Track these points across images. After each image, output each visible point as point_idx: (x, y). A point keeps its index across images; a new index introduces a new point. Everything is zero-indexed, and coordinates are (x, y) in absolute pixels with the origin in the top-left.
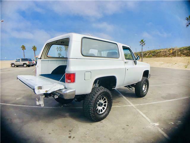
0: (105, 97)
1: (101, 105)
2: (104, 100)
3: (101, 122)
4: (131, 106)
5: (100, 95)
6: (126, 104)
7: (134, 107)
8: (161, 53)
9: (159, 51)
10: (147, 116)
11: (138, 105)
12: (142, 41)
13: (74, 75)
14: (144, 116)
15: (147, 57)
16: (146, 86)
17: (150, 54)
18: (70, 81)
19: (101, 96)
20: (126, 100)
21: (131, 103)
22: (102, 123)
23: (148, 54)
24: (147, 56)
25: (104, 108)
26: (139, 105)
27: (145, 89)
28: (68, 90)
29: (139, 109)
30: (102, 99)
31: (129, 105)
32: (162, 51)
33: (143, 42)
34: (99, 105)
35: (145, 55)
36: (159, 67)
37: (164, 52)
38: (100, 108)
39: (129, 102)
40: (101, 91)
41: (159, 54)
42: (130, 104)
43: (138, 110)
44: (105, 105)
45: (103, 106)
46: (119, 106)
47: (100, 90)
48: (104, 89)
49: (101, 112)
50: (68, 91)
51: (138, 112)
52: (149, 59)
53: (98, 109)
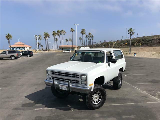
8: (153, 41)
9: (151, 39)
15: (136, 46)
17: (139, 42)
24: (136, 44)
32: (156, 38)
33: (132, 31)
35: (133, 43)
36: (150, 57)
37: (157, 40)
41: (151, 42)
52: (138, 48)
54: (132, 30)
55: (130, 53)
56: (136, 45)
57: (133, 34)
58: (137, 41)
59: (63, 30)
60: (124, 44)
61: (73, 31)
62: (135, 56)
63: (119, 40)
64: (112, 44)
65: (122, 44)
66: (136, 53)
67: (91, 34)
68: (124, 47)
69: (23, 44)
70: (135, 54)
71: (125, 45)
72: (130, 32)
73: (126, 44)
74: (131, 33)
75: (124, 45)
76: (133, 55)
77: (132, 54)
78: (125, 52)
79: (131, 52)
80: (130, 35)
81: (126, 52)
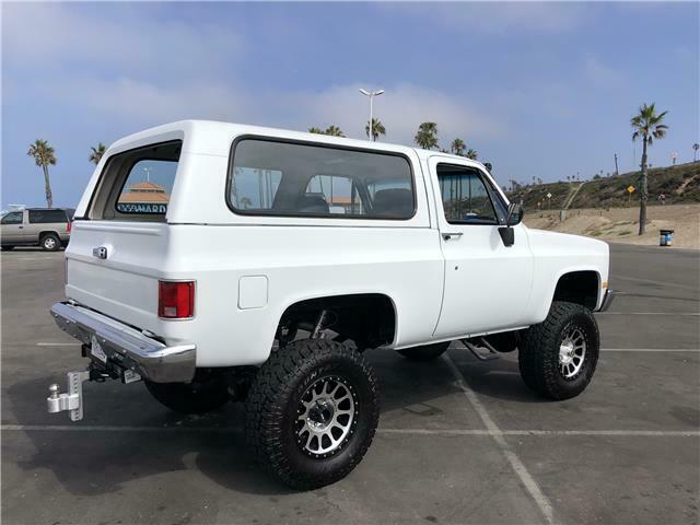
0: (340, 385)
1: (321, 415)
2: (337, 397)
3: (319, 495)
4: (485, 433)
5: (312, 371)
6: (464, 425)
7: (500, 441)
10: (545, 491)
11: (520, 432)
12: (646, 113)
13: (189, 287)
14: (532, 486)
16: (584, 346)
18: (174, 310)
19: (318, 376)
20: (473, 407)
21: (490, 423)
22: (321, 498)
23: (688, 181)
25: (341, 432)
26: (527, 433)
27: (576, 361)
28: (168, 346)
29: (518, 450)
30: (328, 392)
31: (478, 428)
33: (654, 120)
34: (315, 417)
35: (664, 186)
38: (318, 430)
39: (485, 416)
40: (319, 357)
42: (485, 428)
43: (513, 458)
44: (343, 420)
45: (334, 423)
46: (427, 432)
47: (317, 351)
48: (333, 347)
49: (324, 447)
50: (166, 352)
51: (509, 465)
53: (307, 433)
54: (656, 114)
55: (640, 233)
56: (682, 195)
57: (660, 133)
58: (686, 176)
59: (332, 128)
60: (621, 193)
61: (379, 134)
62: (666, 245)
63: (604, 175)
64: (562, 192)
65: (612, 189)
66: (671, 232)
67: (464, 147)
68: (615, 205)
69: (162, 192)
70: (664, 232)
71: (627, 193)
72: (643, 125)
73: (631, 189)
74: (646, 128)
75: (621, 197)
76: (655, 241)
77: (652, 234)
78: (618, 229)
79: (647, 227)
80: (645, 140)
81: (625, 228)
